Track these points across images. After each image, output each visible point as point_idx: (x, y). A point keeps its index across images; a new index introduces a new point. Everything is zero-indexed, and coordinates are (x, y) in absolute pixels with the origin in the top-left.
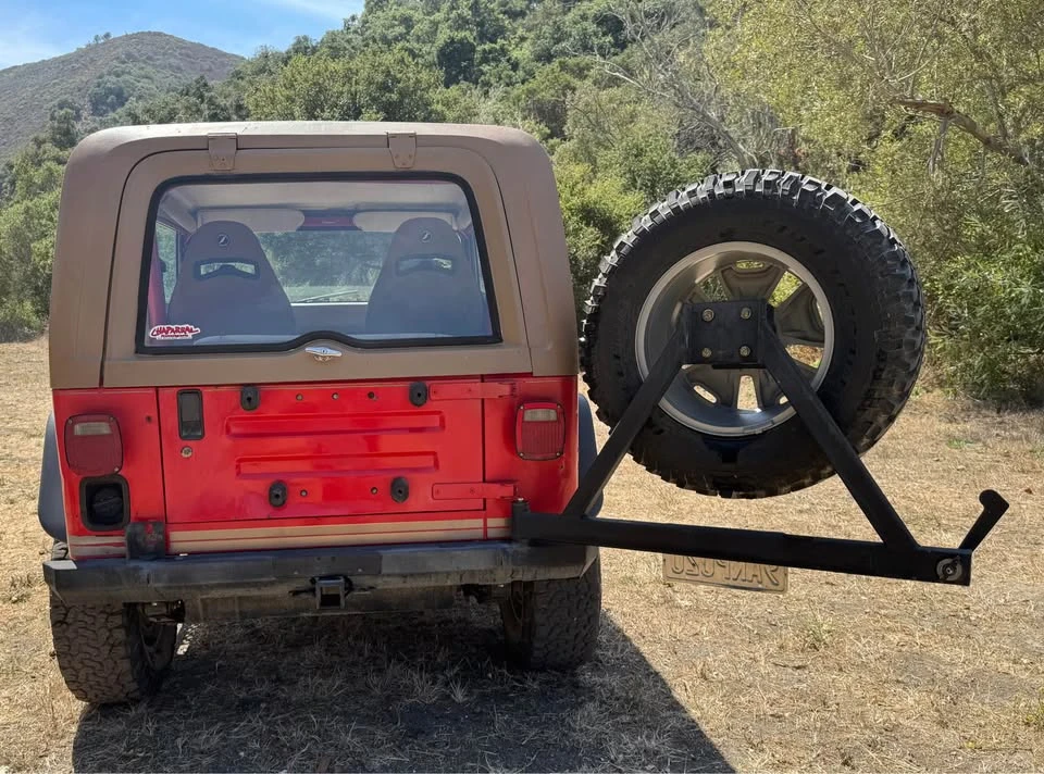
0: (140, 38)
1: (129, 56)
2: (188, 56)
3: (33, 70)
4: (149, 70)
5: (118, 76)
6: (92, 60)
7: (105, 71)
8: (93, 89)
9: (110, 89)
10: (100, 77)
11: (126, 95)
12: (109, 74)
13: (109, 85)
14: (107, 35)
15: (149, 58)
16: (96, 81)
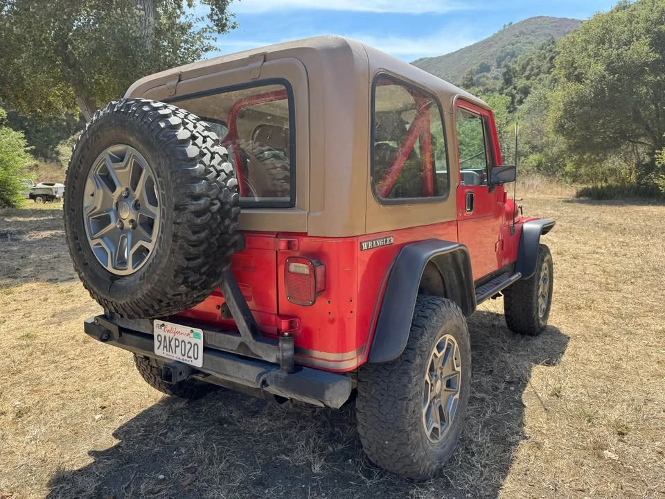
0: (528, 21)
1: (522, 33)
2: (556, 26)
3: (469, 49)
4: (532, 38)
5: (513, 44)
6: (501, 39)
7: (507, 44)
8: (499, 54)
9: (508, 53)
10: (504, 47)
11: (517, 54)
12: (509, 44)
13: (508, 51)
14: (511, 23)
15: (533, 32)
16: (501, 50)
